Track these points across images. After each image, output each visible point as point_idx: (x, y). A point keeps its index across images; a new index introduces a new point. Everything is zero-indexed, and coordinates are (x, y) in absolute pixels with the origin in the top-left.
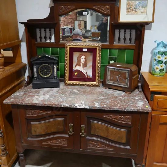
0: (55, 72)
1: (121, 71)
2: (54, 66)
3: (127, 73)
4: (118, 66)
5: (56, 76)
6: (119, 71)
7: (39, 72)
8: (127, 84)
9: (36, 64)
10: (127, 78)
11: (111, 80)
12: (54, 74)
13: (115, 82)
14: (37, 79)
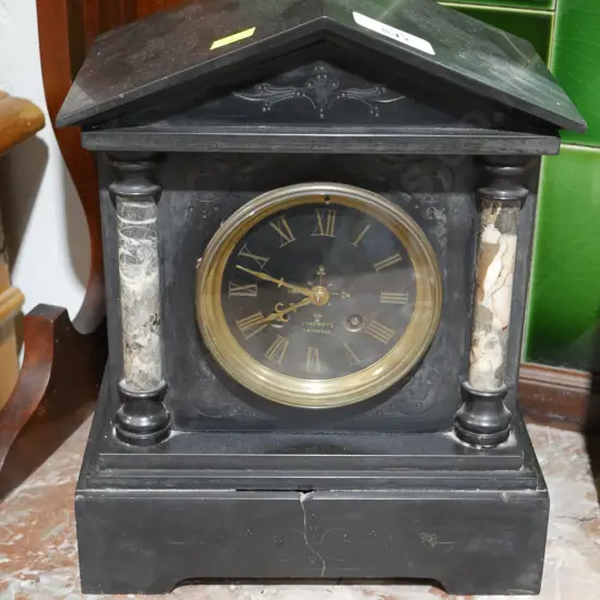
0: (482, 337)
2: (490, 235)
5: (496, 401)
7: (209, 306)
9: (161, 170)
12: (466, 366)
14: (160, 431)
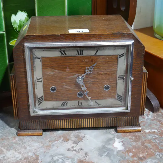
1: (92, 53)
3: (122, 55)
4: (71, 31)
6: (86, 53)
8: (122, 99)
10: (121, 77)
11: (48, 97)
13: (70, 103)
